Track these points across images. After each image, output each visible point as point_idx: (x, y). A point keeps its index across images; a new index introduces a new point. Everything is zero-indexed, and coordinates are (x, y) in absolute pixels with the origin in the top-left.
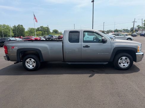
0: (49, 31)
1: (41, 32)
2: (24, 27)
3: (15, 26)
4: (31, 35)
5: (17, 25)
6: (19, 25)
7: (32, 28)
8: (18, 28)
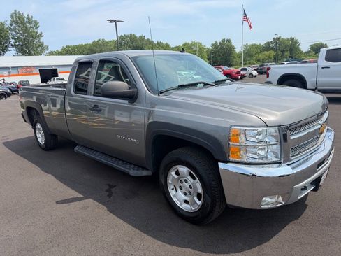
0: (298, 49)
1: (273, 53)
2: (233, 44)
3: (216, 42)
4: (248, 62)
5: (219, 41)
6: (223, 40)
7: (252, 45)
8: (221, 48)
